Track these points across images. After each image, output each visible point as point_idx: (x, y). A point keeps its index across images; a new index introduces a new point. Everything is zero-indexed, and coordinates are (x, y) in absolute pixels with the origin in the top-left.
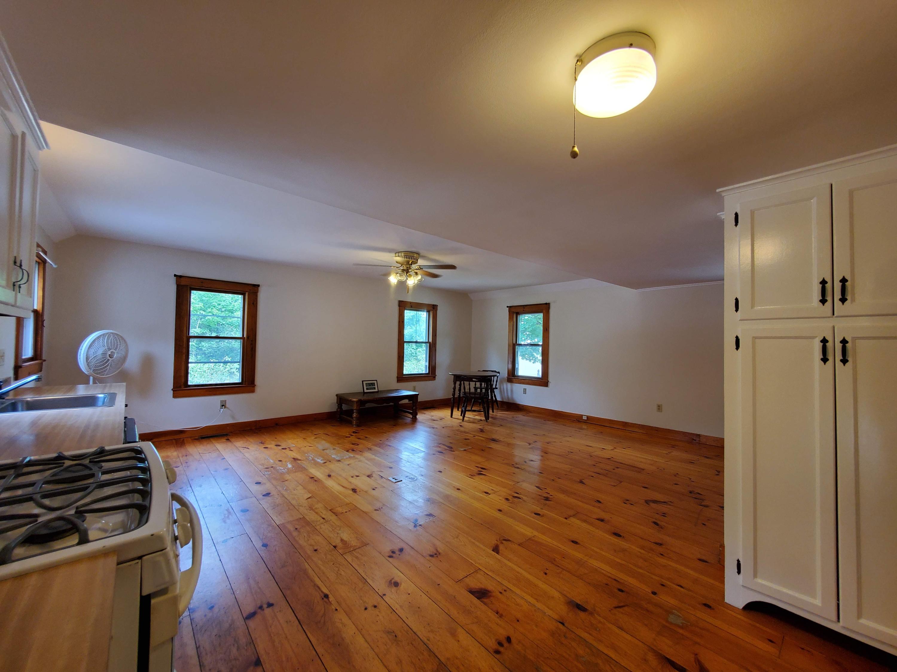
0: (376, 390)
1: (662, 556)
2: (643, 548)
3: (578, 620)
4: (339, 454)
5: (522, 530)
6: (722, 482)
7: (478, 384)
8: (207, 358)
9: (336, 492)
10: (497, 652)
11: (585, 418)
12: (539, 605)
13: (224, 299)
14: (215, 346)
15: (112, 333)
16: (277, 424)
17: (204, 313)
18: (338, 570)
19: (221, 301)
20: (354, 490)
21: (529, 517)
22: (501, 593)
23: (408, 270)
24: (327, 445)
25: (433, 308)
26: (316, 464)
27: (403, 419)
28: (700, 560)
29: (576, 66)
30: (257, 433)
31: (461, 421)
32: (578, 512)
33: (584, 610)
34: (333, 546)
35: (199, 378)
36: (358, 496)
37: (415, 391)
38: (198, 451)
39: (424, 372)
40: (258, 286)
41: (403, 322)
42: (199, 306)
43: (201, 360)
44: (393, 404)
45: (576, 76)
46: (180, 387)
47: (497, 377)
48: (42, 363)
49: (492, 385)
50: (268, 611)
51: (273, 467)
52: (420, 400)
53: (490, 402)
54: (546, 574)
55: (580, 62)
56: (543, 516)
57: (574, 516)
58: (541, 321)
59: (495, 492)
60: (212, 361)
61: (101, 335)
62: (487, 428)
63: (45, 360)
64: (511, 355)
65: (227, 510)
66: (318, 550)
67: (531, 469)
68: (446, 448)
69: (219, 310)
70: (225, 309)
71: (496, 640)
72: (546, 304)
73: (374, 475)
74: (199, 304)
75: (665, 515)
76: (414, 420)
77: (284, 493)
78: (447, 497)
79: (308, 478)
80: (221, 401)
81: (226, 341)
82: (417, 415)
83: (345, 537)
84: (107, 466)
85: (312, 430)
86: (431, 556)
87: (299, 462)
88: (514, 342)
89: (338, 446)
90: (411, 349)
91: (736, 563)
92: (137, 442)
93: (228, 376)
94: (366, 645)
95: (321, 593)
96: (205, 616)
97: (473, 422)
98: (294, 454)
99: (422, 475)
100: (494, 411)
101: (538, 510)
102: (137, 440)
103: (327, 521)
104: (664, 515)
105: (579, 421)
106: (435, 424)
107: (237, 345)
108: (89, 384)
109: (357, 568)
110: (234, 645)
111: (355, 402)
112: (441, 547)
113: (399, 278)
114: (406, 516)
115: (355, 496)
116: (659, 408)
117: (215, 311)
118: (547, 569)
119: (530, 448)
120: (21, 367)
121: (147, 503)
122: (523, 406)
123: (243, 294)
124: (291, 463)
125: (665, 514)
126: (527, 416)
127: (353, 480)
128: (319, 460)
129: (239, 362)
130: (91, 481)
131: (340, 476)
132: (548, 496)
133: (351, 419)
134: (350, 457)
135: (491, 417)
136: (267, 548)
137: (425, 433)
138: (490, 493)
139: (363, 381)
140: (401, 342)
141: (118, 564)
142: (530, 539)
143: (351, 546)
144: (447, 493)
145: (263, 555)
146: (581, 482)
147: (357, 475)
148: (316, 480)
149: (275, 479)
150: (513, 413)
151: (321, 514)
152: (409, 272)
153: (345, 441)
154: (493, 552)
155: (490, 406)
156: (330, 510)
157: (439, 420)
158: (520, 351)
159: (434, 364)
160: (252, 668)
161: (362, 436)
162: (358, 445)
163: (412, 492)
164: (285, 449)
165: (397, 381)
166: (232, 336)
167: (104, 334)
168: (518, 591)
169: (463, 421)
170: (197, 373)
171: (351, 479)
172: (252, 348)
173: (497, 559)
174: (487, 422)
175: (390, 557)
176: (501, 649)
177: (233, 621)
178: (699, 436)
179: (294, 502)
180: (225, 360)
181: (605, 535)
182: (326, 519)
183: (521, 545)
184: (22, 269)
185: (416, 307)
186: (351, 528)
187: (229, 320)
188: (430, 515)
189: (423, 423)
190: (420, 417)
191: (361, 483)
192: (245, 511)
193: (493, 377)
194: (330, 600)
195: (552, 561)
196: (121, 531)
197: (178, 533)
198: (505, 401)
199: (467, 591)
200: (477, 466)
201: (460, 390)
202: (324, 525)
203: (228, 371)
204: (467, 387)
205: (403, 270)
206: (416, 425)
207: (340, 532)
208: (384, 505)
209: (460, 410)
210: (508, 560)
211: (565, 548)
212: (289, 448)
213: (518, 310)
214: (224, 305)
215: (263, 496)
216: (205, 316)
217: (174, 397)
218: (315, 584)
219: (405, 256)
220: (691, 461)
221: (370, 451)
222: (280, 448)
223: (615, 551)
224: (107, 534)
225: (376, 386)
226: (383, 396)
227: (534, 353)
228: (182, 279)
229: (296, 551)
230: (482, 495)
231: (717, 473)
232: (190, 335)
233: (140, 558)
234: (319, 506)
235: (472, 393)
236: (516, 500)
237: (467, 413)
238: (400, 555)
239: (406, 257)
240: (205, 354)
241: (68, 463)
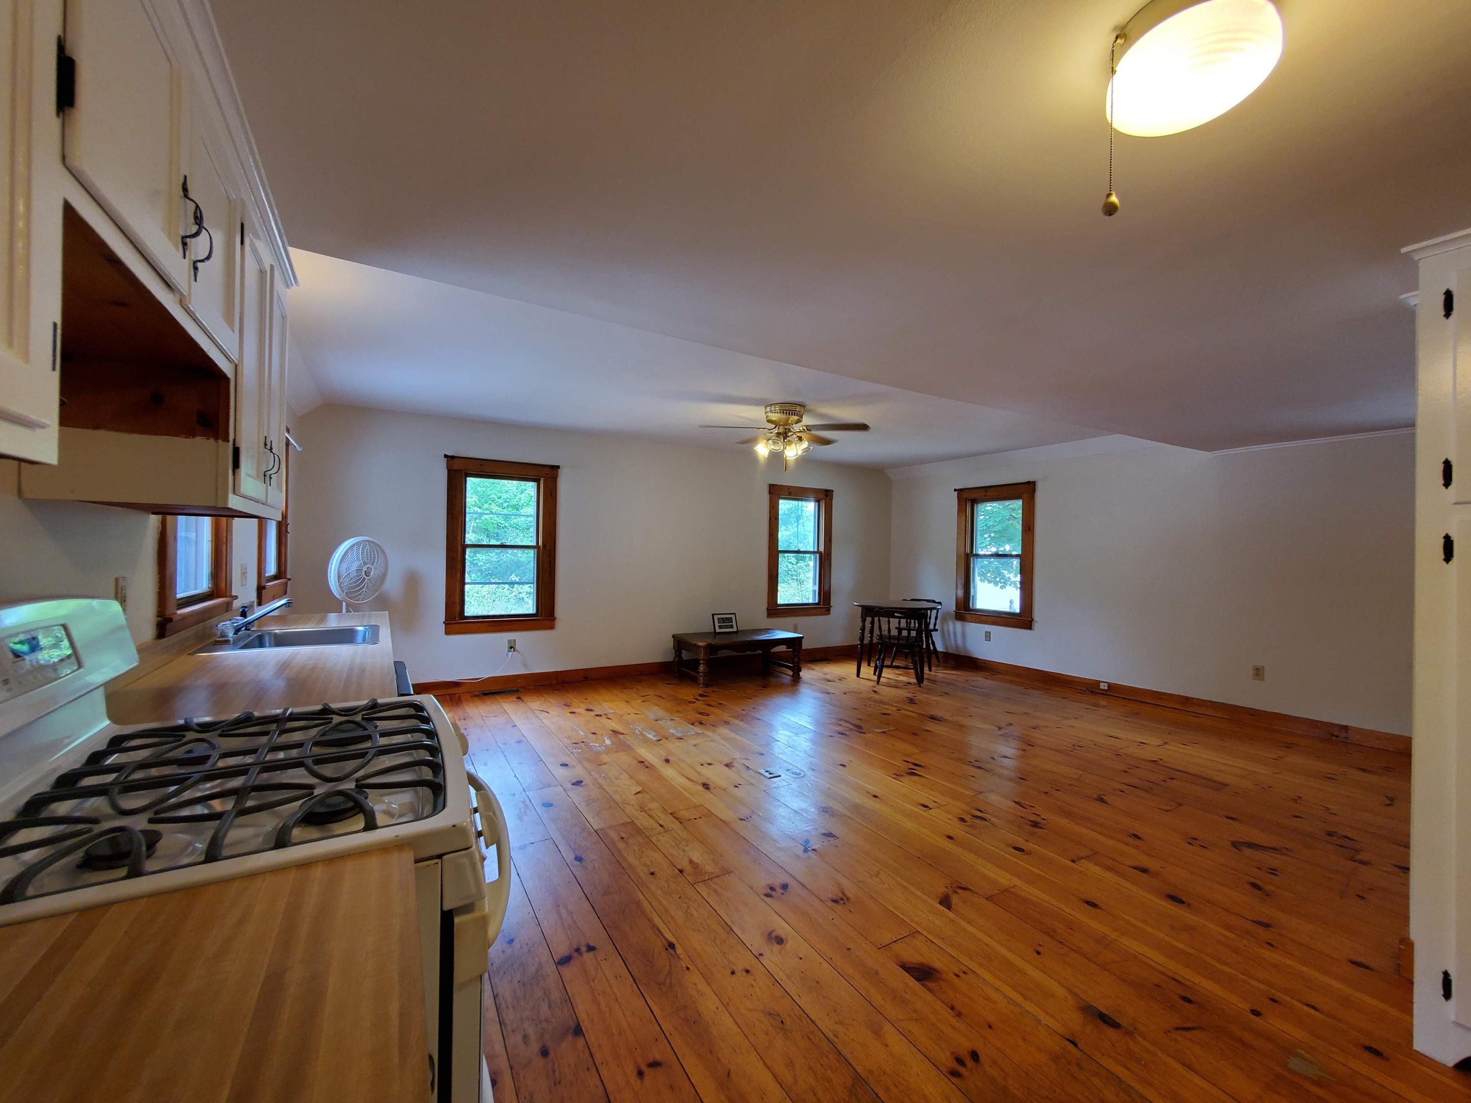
0: (735, 629)
1: (1270, 948)
2: (1229, 928)
3: (1104, 1040)
4: (680, 729)
5: (990, 874)
6: (1406, 820)
7: (903, 621)
8: (484, 578)
9: (678, 787)
10: (954, 1073)
11: (1104, 686)
12: (1029, 1006)
13: (506, 489)
14: (494, 559)
15: (368, 541)
16: (586, 678)
17: (479, 511)
18: (688, 908)
19: (502, 493)
20: (706, 786)
21: (1002, 853)
22: (957, 975)
23: (786, 433)
24: (661, 713)
25: (826, 496)
26: (646, 740)
27: (778, 677)
28: (1353, 962)
29: (1113, 47)
30: (558, 690)
31: (875, 683)
32: (1096, 853)
33: (1116, 1025)
34: (679, 870)
35: (476, 606)
36: (712, 796)
37: (795, 632)
38: (480, 713)
39: (811, 601)
40: (558, 467)
41: (776, 519)
42: (473, 500)
43: (476, 580)
44: (761, 652)
45: (1114, 66)
46: (454, 619)
47: (938, 612)
48: (287, 583)
49: (927, 625)
50: (587, 957)
51: (583, 742)
52: (806, 645)
53: (925, 652)
54: (1038, 953)
55: (1122, 38)
56: (1029, 853)
57: (1087, 857)
58: (1019, 514)
59: (940, 806)
60: (493, 581)
61: (354, 544)
62: (921, 697)
63: (290, 579)
64: (962, 574)
65: (522, 802)
66: (656, 873)
67: (1005, 772)
68: (851, 727)
69: (500, 505)
70: (507, 504)
71: (952, 1053)
72: (1029, 483)
73: (735, 764)
74: (472, 498)
75: (1274, 872)
76: (796, 679)
77: (602, 782)
78: (857, 808)
79: (635, 762)
80: (508, 640)
81: (510, 551)
82: (801, 671)
83: (696, 857)
84: (382, 725)
85: (637, 689)
86: (835, 901)
87: (621, 736)
88: (968, 551)
89: (678, 715)
90: (787, 564)
91: (1441, 977)
92: (412, 695)
93: (515, 604)
94: (735, 1027)
95: (663, 940)
96: (503, 952)
97: (896, 686)
98: (614, 725)
99: (813, 770)
100: (933, 669)
101: (1020, 842)
102: (412, 693)
103: (666, 831)
104: (1272, 871)
105: (1092, 692)
106: (830, 687)
107: (529, 558)
108: (341, 612)
109: (716, 907)
110: (544, 1000)
111: (702, 648)
112: (851, 890)
113: (773, 447)
114: (790, 834)
115: (707, 795)
116: (1258, 672)
117: (494, 507)
118: (1040, 945)
119: (1001, 735)
120: (264, 588)
121: (440, 780)
122: (985, 661)
123: (537, 481)
124: (610, 738)
125: (1276, 870)
126: (992, 680)
127: (704, 770)
128: (650, 736)
129: (533, 583)
130: (368, 744)
131: (683, 761)
132: (1039, 819)
133: (696, 674)
134: (697, 734)
135: (928, 679)
136: (581, 863)
137: (814, 701)
138: (930, 807)
139: (713, 615)
140: (774, 553)
141: (416, 862)
142: (1006, 890)
143: (705, 872)
144: (857, 801)
145: (577, 873)
146: (1101, 800)
147: (709, 762)
148: (648, 765)
149: (588, 760)
150: (965, 673)
151: (658, 819)
152: (788, 437)
153: (688, 708)
154: (940, 906)
155: (926, 659)
156: (670, 814)
157: (837, 680)
158: (978, 566)
159: (827, 587)
160: (570, 1037)
161: (714, 701)
162: (708, 715)
163: (798, 796)
164: (600, 716)
165: (768, 615)
166: (517, 544)
167: (358, 542)
168: (988, 976)
169: (878, 683)
170: (473, 598)
171: (700, 768)
172: (550, 562)
173: (949, 918)
174: (920, 686)
175: (767, 895)
176: (961, 1069)
177: (540, 967)
178: (1345, 728)
179: (616, 797)
180: (511, 580)
181: (1149, 896)
182: (666, 827)
183: (990, 899)
184: (274, 454)
185: (797, 494)
186: (703, 844)
187: (514, 521)
188: (829, 835)
189: (812, 684)
190: (805, 674)
191: (716, 775)
192: (548, 805)
193: (929, 611)
194: (678, 952)
195: (1051, 933)
196: (410, 817)
197: (482, 826)
198: (950, 651)
199: (898, 965)
200: (907, 760)
201: (872, 632)
202: (663, 836)
203: (516, 596)
204: (885, 627)
205: (778, 434)
206: (798, 688)
207: (687, 848)
208: (753, 812)
209: (873, 664)
210: (969, 922)
211: (1072, 912)
212: (606, 715)
213: (973, 496)
214: (505, 498)
215: (573, 784)
216: (482, 514)
217: (448, 632)
218: (653, 926)
219: (782, 411)
220: (1329, 776)
221: (728, 726)
222: (593, 714)
223: (1173, 928)
224: (394, 820)
225: (734, 623)
226: (746, 639)
227: (1003, 571)
228: (455, 460)
229: (624, 872)
230: (916, 810)
231: (1388, 802)
232: (466, 543)
233: (440, 856)
234: (654, 805)
235: (894, 638)
236: (978, 821)
237: (884, 670)
238: (782, 894)
239: (783, 413)
240: (481, 571)
241: (337, 719)
